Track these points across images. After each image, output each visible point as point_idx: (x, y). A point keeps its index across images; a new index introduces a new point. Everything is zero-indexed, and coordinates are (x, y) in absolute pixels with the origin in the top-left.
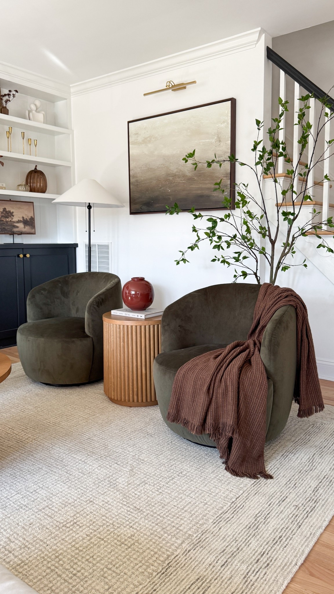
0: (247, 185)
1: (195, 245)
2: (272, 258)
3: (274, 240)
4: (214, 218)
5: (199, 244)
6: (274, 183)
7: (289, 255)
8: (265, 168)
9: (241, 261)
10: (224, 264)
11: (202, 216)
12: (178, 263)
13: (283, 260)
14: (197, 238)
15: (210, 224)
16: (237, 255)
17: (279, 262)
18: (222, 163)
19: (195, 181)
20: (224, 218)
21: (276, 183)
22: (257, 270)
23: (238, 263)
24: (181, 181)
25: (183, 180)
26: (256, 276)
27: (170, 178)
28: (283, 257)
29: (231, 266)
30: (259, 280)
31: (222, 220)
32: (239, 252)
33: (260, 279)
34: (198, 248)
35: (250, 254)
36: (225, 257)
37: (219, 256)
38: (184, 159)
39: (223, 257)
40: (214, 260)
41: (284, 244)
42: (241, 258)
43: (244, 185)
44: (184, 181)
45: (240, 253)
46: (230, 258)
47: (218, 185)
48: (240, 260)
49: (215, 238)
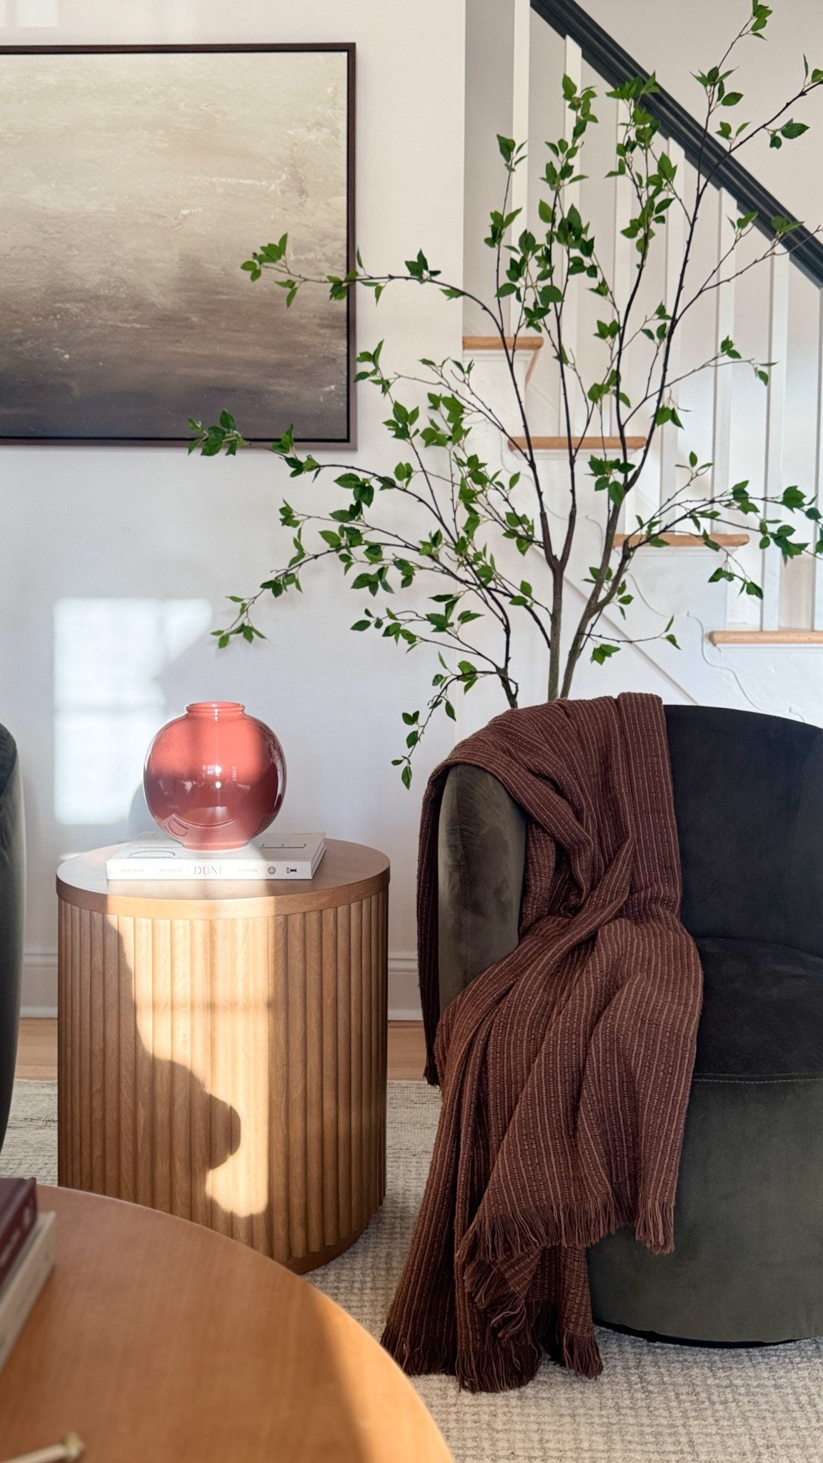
0: (470, 368)
1: (286, 575)
2: (555, 617)
3: (559, 557)
4: (361, 476)
5: (300, 573)
6: (558, 363)
7: (611, 610)
8: (527, 310)
9: (456, 627)
10: (397, 639)
11: (319, 467)
12: (224, 642)
13: (593, 626)
14: (295, 552)
15: (346, 498)
16: (440, 608)
17: (580, 634)
18: (382, 285)
19: (192, 328)
20: (393, 477)
21: (564, 366)
22: (507, 659)
23: (441, 636)
24: (126, 321)
25: (136, 321)
26: (505, 682)
27: (68, 306)
28: (591, 616)
29: (420, 646)
30: (515, 695)
31: (387, 483)
32: (450, 596)
33: (517, 690)
34: (298, 587)
35: (486, 602)
36: (397, 616)
37: (379, 613)
38: (246, 266)
39: (392, 616)
40: (361, 626)
41: (592, 570)
42: (453, 618)
43: (459, 365)
44: (138, 326)
45: (449, 601)
46: (415, 618)
47: (369, 360)
48: (452, 624)
49: (359, 552)
